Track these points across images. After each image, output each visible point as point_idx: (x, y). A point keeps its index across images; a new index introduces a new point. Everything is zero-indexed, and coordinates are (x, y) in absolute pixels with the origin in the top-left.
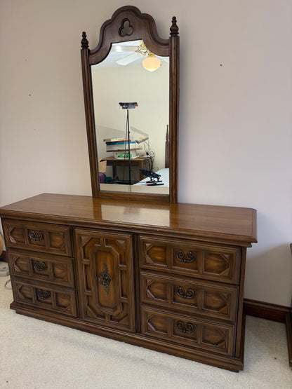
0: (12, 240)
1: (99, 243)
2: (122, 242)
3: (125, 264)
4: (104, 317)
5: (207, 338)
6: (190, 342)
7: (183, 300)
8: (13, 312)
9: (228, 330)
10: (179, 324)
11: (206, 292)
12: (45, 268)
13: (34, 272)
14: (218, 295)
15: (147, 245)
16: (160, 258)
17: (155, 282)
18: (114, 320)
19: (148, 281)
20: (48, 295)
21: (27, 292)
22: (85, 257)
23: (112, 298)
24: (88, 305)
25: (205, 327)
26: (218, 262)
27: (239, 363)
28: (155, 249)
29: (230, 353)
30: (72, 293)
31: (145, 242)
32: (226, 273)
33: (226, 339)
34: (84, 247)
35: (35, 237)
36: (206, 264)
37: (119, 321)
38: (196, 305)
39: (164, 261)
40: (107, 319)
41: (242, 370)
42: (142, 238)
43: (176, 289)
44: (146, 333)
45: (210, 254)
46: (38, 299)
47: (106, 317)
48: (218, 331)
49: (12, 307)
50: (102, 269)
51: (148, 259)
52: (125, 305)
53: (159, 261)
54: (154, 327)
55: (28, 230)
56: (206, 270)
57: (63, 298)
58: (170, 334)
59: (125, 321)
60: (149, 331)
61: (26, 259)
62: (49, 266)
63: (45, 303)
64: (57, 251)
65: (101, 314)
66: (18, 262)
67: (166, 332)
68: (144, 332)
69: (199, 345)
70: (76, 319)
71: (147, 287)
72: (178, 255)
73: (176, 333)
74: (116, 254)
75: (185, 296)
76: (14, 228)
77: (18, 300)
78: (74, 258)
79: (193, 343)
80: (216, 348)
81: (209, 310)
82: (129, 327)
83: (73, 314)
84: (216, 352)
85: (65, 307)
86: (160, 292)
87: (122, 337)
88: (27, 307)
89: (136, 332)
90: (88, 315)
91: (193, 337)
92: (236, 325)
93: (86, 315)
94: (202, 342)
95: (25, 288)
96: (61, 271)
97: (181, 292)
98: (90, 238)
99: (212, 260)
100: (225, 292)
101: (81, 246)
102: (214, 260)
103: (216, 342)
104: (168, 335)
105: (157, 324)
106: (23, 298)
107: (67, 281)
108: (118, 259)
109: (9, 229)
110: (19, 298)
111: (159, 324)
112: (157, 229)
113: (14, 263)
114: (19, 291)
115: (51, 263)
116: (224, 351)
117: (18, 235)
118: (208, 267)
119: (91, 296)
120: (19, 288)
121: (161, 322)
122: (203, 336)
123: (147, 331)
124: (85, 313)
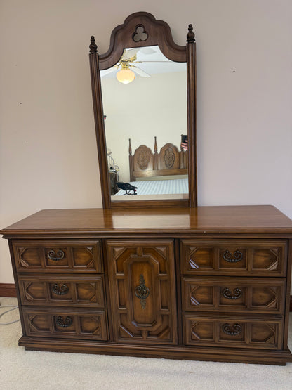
0: (24, 264)
2: (163, 249)
3: (166, 273)
4: (141, 335)
5: (255, 337)
6: (239, 344)
7: (231, 301)
8: (22, 349)
9: (278, 324)
10: (224, 326)
11: (254, 289)
12: (67, 291)
13: (52, 297)
14: (266, 290)
15: (192, 249)
16: (204, 261)
17: (200, 287)
18: (152, 336)
19: (193, 287)
20: (70, 320)
21: (42, 322)
22: (118, 272)
23: (150, 311)
24: (121, 324)
25: (253, 325)
26: (265, 257)
28: (199, 253)
29: (280, 347)
30: (101, 313)
31: (189, 246)
32: (274, 266)
33: (275, 333)
34: (116, 261)
35: (55, 256)
36: (254, 261)
37: (158, 335)
38: (243, 304)
39: (210, 264)
40: (145, 335)
42: (186, 242)
43: (223, 291)
44: (191, 343)
45: (257, 250)
46: (56, 329)
48: (266, 327)
49: (20, 344)
50: (137, 282)
51: (193, 264)
52: (165, 318)
53: (204, 265)
54: (198, 335)
55: (46, 249)
56: (254, 267)
57: (89, 322)
58: (217, 339)
59: (166, 335)
60: (193, 340)
61: (42, 283)
62: (72, 287)
63: (66, 331)
64: (83, 269)
65: (137, 332)
66: (29, 289)
67: (212, 338)
68: (188, 343)
69: (247, 345)
70: (106, 343)
71: (191, 293)
72: (225, 255)
73: (222, 337)
74: (156, 263)
75: (233, 297)
76: (27, 249)
77: (31, 334)
78: (104, 274)
79: (241, 345)
80: (265, 345)
81: (258, 307)
82: (171, 340)
83: (103, 337)
84: (265, 348)
85: (92, 332)
86: (204, 297)
87: (163, 353)
88: (42, 340)
89: (178, 344)
90: (122, 336)
91: (241, 338)
92: (283, 317)
93: (119, 337)
94: (250, 341)
95: (39, 318)
96: (86, 291)
97: (227, 293)
98: (125, 249)
99: (260, 256)
100: (274, 286)
101: (114, 259)
102: (262, 256)
103: (264, 339)
104: (214, 341)
105: (201, 331)
106: (36, 330)
107: (96, 301)
108: (158, 268)
109: (20, 251)
110: (31, 331)
111: (203, 331)
112: (203, 231)
113: (26, 290)
114: (31, 322)
115: (75, 284)
116: (274, 346)
117: (31, 257)
118: (255, 264)
119: (126, 314)
120: (31, 319)
121: (205, 329)
122: (252, 335)
123: (191, 341)
124: (118, 333)
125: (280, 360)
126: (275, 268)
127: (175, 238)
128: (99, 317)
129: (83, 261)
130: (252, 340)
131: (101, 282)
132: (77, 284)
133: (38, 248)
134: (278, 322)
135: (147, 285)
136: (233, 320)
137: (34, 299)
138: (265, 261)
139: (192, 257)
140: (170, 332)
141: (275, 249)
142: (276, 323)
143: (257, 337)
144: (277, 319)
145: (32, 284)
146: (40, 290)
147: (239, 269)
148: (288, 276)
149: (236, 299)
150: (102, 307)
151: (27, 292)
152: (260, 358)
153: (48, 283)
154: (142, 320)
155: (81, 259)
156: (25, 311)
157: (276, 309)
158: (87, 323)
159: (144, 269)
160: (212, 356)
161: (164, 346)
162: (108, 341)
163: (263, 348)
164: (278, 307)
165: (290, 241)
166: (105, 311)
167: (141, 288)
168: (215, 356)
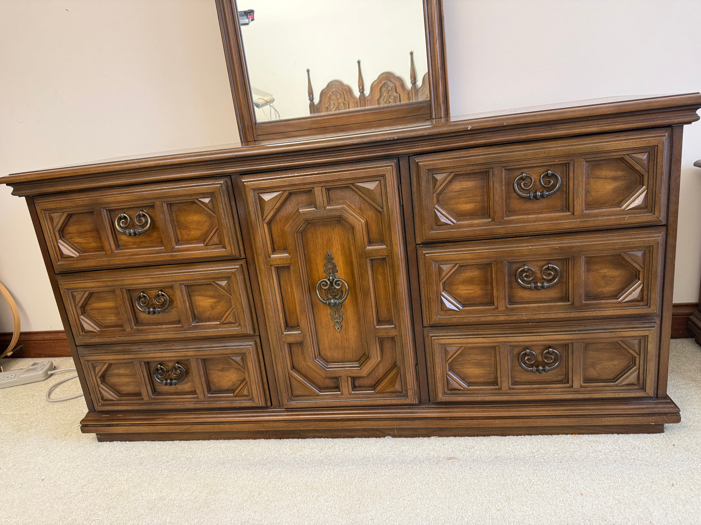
0: (67, 250)
1: (312, 204)
2: (371, 186)
3: (382, 241)
4: (337, 388)
5: (593, 373)
6: (556, 392)
7: (534, 294)
9: (646, 337)
10: (522, 355)
11: (590, 261)
12: (167, 304)
13: (137, 322)
14: (618, 260)
15: (439, 177)
16: (468, 207)
17: (462, 267)
18: (361, 387)
19: (445, 267)
20: (182, 371)
21: (125, 380)
22: (274, 250)
23: (352, 334)
24: (293, 368)
25: (587, 346)
26: (614, 179)
27: (670, 408)
28: (457, 186)
29: (650, 391)
30: (248, 346)
31: (433, 171)
32: (638, 200)
33: (640, 361)
34: (269, 224)
35: (131, 226)
36: (587, 192)
38: (565, 298)
39: (485, 211)
40: (346, 387)
41: (678, 420)
42: (423, 161)
43: (516, 273)
44: (450, 398)
45: (597, 161)
46: (154, 391)
47: (343, 385)
48: (618, 347)
49: (86, 427)
50: (320, 269)
51: (443, 215)
52: (388, 346)
53: (471, 215)
54: (463, 379)
55: (110, 211)
56: (589, 205)
57: (222, 370)
58: (505, 384)
59: (393, 382)
60: (453, 390)
61: (113, 291)
62: (178, 293)
63: (176, 393)
64: (198, 250)
65: (329, 382)
66: (87, 308)
67: (495, 383)
68: (441, 397)
69: (577, 392)
70: (263, 412)
71: (441, 284)
72: (519, 185)
73: (517, 379)
74: (358, 221)
75: (539, 284)
76: (70, 216)
77: (103, 405)
78: (246, 258)
79: (562, 392)
80: (615, 388)
81: (598, 302)
82: (403, 393)
83: (256, 400)
84: (617, 396)
85: (232, 390)
86: (473, 291)
87: (388, 423)
88: (128, 418)
89: (420, 403)
90: (296, 392)
91: (560, 378)
92: (658, 322)
93: (290, 395)
94: (582, 382)
95: (116, 371)
96: (211, 302)
97: (526, 276)
98: (286, 194)
99: (601, 178)
100: (637, 248)
101: (263, 220)
102: (606, 178)
103: (612, 376)
104: (500, 389)
105: (469, 370)
106: (114, 397)
107: (233, 321)
108: (365, 233)
109: (55, 221)
110: (103, 398)
111: (474, 370)
112: (466, 126)
113: (79, 312)
114: (101, 381)
115: (184, 286)
116: (637, 389)
117: (81, 234)
118: (591, 198)
119: (301, 344)
120: (100, 374)
121: (479, 364)
122: (584, 369)
123: (448, 392)
124: (287, 388)
125: (652, 420)
127: (398, 157)
128: (243, 356)
129: (196, 233)
130: (587, 380)
131: (240, 278)
132: (187, 286)
133: (91, 211)
134: (646, 333)
135: (341, 274)
136: (542, 338)
137: (100, 328)
138: (615, 191)
139: (440, 198)
140: (399, 375)
141: (639, 156)
142: (642, 336)
143: (596, 373)
144: (643, 326)
145: (91, 295)
146: (110, 308)
147: (553, 215)
148: (670, 222)
149: (548, 287)
150: (249, 332)
151: (82, 314)
152: (606, 418)
153: (124, 290)
154: (337, 354)
155: (189, 228)
156: (84, 356)
157: (641, 303)
158: (220, 373)
159: (333, 239)
160: (497, 421)
161: (388, 409)
162: (267, 407)
163: (612, 396)
164: (645, 297)
165: (676, 130)
166: (256, 342)
167: (329, 283)
168: (504, 421)
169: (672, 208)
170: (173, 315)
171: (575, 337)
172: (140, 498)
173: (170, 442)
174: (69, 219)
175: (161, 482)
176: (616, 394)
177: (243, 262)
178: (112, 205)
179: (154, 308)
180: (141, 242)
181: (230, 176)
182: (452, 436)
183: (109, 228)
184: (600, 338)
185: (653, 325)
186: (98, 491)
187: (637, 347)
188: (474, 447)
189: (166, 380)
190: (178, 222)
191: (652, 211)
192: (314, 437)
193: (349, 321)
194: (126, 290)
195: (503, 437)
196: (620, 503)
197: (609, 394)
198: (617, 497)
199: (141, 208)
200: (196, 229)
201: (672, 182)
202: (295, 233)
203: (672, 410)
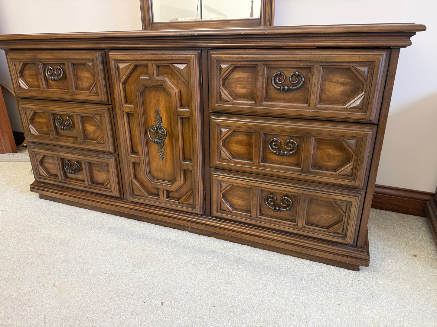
0: (23, 85)
1: (147, 74)
2: (182, 67)
3: (187, 106)
4: (157, 195)
5: (313, 219)
6: (286, 226)
7: (278, 158)
8: (35, 195)
9: (351, 202)
10: (268, 197)
11: (318, 141)
12: (71, 126)
13: (58, 133)
15: (224, 66)
16: (243, 91)
17: (235, 132)
18: (172, 198)
19: (224, 130)
20: (79, 166)
21: (52, 166)
22: (126, 102)
24: (135, 178)
25: (312, 200)
26: (344, 84)
27: (363, 255)
28: (236, 75)
29: (350, 240)
30: (111, 159)
31: (219, 62)
32: (357, 102)
33: (345, 218)
35: (52, 74)
36: (322, 91)
37: (178, 199)
39: (251, 96)
40: (163, 196)
41: (367, 265)
42: (215, 54)
43: (268, 141)
44: (219, 214)
46: (65, 175)
47: (161, 194)
48: (332, 206)
50: (152, 119)
51: (225, 94)
52: (188, 175)
53: (243, 97)
55: (44, 64)
56: (321, 101)
58: (255, 213)
60: (223, 211)
61: (44, 113)
62: (76, 120)
64: (85, 95)
66: (33, 121)
67: (249, 212)
68: (216, 213)
69: (299, 229)
70: (119, 200)
71: (221, 141)
72: (275, 80)
73: (264, 213)
74: (174, 90)
75: (282, 152)
76: (25, 65)
77: (40, 178)
78: (111, 105)
79: (290, 227)
80: (326, 233)
81: (321, 171)
82: (193, 206)
83: (114, 192)
84: (326, 239)
85: (102, 184)
86: (241, 150)
87: (184, 222)
88: (52, 188)
89: (204, 215)
90: (135, 193)
91: (291, 218)
92: (363, 194)
93: (132, 193)
94: (304, 224)
95: (47, 160)
96: (94, 129)
97: (275, 145)
98: (133, 65)
99: (334, 82)
100: (352, 138)
101: (120, 81)
102: (338, 83)
103: (327, 225)
104: (251, 216)
105: (236, 200)
106: (46, 175)
107: (102, 142)
108: (177, 99)
109: (17, 66)
110: (40, 174)
111: (238, 201)
112: (240, 32)
113: (29, 122)
114: (40, 164)
115: (79, 116)
116: (341, 237)
117: (31, 76)
118: (325, 96)
119: (139, 164)
120: (39, 160)
121: (241, 198)
122: (308, 216)
123: (220, 211)
124: (130, 189)
125: (348, 261)
126: (357, 103)
127: (201, 49)
128: (108, 165)
130: (308, 223)
131: (107, 116)
132: (81, 117)
133: (34, 63)
134: (351, 200)
135: (165, 124)
136: (279, 188)
137: (39, 133)
138: (343, 92)
139: (226, 82)
140: (192, 195)
141: (362, 69)
142: (348, 201)
143: (316, 220)
144: (350, 194)
145: (35, 113)
146: (44, 123)
147: (296, 104)
148: (381, 123)
149: (288, 155)
150: (111, 151)
151: (31, 124)
152: (318, 252)
153: (50, 113)
154: (160, 175)
155: (83, 81)
156: (31, 148)
157: (350, 178)
158: (98, 173)
159: (161, 100)
160: (247, 236)
161: (187, 214)
162: (121, 199)
163: (322, 238)
164: (354, 174)
165: (394, 52)
166: (116, 158)
167: (156, 129)
168: (252, 237)
169: (383, 111)
170: (74, 133)
171: (301, 192)
172: (40, 231)
173: (72, 207)
174: (24, 67)
175: (54, 225)
176: (326, 237)
177: (110, 107)
178: (44, 60)
179: (64, 126)
180: (59, 86)
181: (105, 50)
182: (222, 239)
183: (43, 74)
184: (319, 197)
185: (358, 195)
186: (23, 222)
187: (344, 208)
188: (230, 249)
189: (70, 170)
190: (77, 75)
191: (365, 112)
192: (146, 222)
193: (168, 155)
194: (51, 113)
195: (252, 248)
196: (295, 304)
197: (321, 236)
198: (295, 301)
199: (59, 64)
200: (86, 82)
201: (386, 92)
202: (137, 92)
203: (364, 257)
